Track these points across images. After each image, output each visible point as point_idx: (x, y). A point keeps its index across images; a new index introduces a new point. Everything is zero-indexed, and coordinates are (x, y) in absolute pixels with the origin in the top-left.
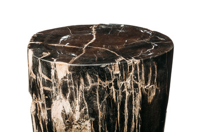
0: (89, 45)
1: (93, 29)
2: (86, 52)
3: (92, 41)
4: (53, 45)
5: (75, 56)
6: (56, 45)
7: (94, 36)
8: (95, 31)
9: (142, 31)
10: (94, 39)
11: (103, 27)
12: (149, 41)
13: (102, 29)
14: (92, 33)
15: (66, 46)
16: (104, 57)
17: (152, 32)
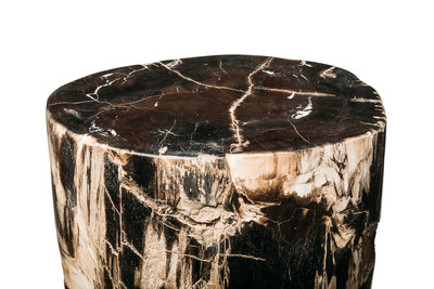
0: (242, 94)
1: (238, 136)
2: (244, 79)
3: (236, 104)
4: (324, 95)
5: (266, 69)
6: (316, 94)
7: (233, 117)
8: (233, 133)
9: (113, 132)
10: (232, 110)
11: (215, 144)
12: (103, 105)
13: (216, 139)
14: (240, 125)
15: (294, 93)
16: (205, 68)
17: (87, 132)
